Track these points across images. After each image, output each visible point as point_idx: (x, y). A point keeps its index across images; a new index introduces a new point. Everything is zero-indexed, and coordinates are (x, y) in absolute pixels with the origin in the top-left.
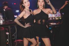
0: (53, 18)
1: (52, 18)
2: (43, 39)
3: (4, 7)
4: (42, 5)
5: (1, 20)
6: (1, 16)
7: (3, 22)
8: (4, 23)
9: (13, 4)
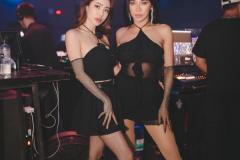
0: (186, 59)
1: (182, 58)
2: (151, 129)
3: (22, 19)
4: (141, 15)
5: (7, 62)
6: (5, 49)
7: (12, 69)
8: (15, 73)
9: (51, 11)
